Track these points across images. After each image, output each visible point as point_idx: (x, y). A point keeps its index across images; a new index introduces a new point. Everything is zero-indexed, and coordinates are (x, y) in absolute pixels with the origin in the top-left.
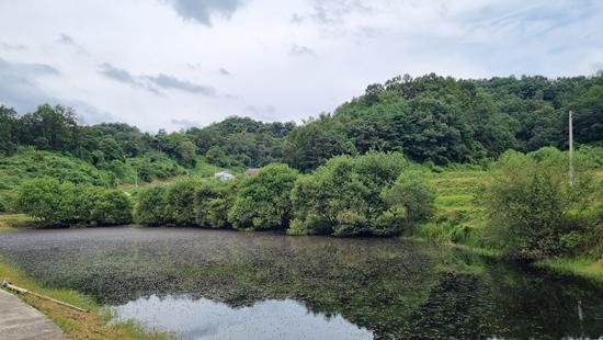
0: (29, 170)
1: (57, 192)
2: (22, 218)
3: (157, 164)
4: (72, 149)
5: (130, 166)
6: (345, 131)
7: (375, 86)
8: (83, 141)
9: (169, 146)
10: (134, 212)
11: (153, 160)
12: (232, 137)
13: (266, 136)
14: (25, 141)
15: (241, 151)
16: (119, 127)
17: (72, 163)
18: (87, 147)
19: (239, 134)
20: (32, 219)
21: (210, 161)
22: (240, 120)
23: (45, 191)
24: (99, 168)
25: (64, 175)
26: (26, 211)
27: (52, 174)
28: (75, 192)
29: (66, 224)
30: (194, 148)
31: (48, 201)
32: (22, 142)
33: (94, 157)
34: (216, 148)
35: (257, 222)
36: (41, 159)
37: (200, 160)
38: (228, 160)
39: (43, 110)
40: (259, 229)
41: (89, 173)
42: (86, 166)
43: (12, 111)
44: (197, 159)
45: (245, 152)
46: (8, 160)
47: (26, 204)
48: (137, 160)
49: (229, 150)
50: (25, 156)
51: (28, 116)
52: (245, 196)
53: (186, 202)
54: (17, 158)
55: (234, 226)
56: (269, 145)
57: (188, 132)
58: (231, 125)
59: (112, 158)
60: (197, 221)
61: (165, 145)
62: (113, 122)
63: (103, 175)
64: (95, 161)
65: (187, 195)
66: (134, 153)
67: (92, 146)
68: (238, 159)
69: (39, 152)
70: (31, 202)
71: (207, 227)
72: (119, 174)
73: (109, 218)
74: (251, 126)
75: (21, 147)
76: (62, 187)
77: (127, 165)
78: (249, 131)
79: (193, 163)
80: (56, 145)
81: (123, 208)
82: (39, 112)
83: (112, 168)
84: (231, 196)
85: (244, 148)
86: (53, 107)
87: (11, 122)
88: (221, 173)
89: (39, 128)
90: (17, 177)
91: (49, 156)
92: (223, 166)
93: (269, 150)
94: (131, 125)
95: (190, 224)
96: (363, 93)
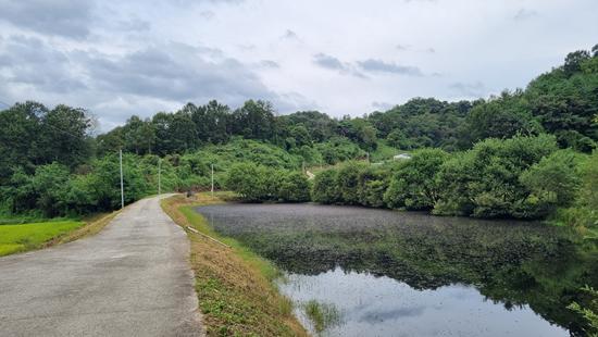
0: (238, 156)
1: (254, 174)
2: (231, 194)
3: (340, 148)
4: (269, 137)
5: (317, 151)
6: (529, 108)
7: (577, 54)
8: (278, 129)
9: (351, 130)
10: (312, 191)
11: (336, 145)
12: (414, 120)
13: (450, 116)
14: (236, 132)
15: (422, 133)
16: (311, 115)
17: (269, 149)
18: (281, 135)
19: (422, 116)
20: (238, 195)
21: (391, 144)
22: (423, 101)
23: (246, 173)
24: (291, 153)
25: (262, 160)
26: (234, 189)
27: (253, 159)
28: (268, 174)
29: (260, 200)
30: (375, 131)
31: (248, 181)
32: (233, 133)
33: (287, 143)
34: (396, 131)
35: (409, 202)
36: (246, 147)
37: (381, 143)
38: (409, 142)
39: (249, 105)
40: (411, 209)
41: (282, 157)
42: (280, 151)
43: (226, 108)
44: (378, 143)
45: (426, 134)
46: (223, 148)
47: (234, 183)
48: (323, 145)
49: (410, 133)
50: (235, 144)
51: (238, 110)
52: (398, 178)
53: (353, 183)
54: (229, 147)
55: (389, 206)
56: (453, 125)
57: (371, 116)
58: (414, 107)
59: (302, 144)
60: (360, 201)
61: (349, 131)
62: (306, 111)
63: (293, 159)
64: (288, 146)
65: (354, 177)
66: (320, 138)
67: (286, 134)
68: (419, 141)
69: (246, 141)
70: (236, 181)
71: (368, 206)
72: (307, 158)
73: (293, 196)
74: (434, 106)
75: (232, 137)
76: (258, 170)
77: (315, 150)
78: (432, 112)
79: (374, 146)
80: (258, 134)
81: (303, 188)
82: (246, 107)
83: (302, 153)
84: (389, 178)
85: (426, 129)
86: (255, 101)
87: (225, 116)
88: (401, 156)
89: (245, 121)
90: (229, 161)
91: (254, 144)
92: (404, 148)
93: (452, 130)
94: (321, 112)
95: (355, 204)
96: (563, 63)
